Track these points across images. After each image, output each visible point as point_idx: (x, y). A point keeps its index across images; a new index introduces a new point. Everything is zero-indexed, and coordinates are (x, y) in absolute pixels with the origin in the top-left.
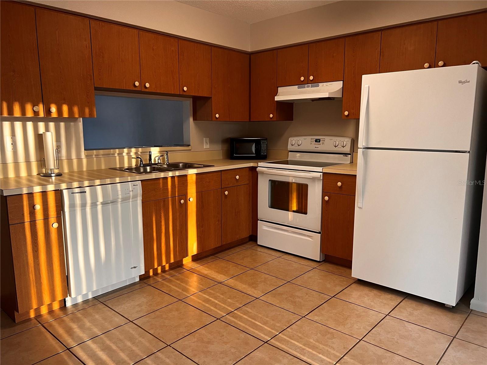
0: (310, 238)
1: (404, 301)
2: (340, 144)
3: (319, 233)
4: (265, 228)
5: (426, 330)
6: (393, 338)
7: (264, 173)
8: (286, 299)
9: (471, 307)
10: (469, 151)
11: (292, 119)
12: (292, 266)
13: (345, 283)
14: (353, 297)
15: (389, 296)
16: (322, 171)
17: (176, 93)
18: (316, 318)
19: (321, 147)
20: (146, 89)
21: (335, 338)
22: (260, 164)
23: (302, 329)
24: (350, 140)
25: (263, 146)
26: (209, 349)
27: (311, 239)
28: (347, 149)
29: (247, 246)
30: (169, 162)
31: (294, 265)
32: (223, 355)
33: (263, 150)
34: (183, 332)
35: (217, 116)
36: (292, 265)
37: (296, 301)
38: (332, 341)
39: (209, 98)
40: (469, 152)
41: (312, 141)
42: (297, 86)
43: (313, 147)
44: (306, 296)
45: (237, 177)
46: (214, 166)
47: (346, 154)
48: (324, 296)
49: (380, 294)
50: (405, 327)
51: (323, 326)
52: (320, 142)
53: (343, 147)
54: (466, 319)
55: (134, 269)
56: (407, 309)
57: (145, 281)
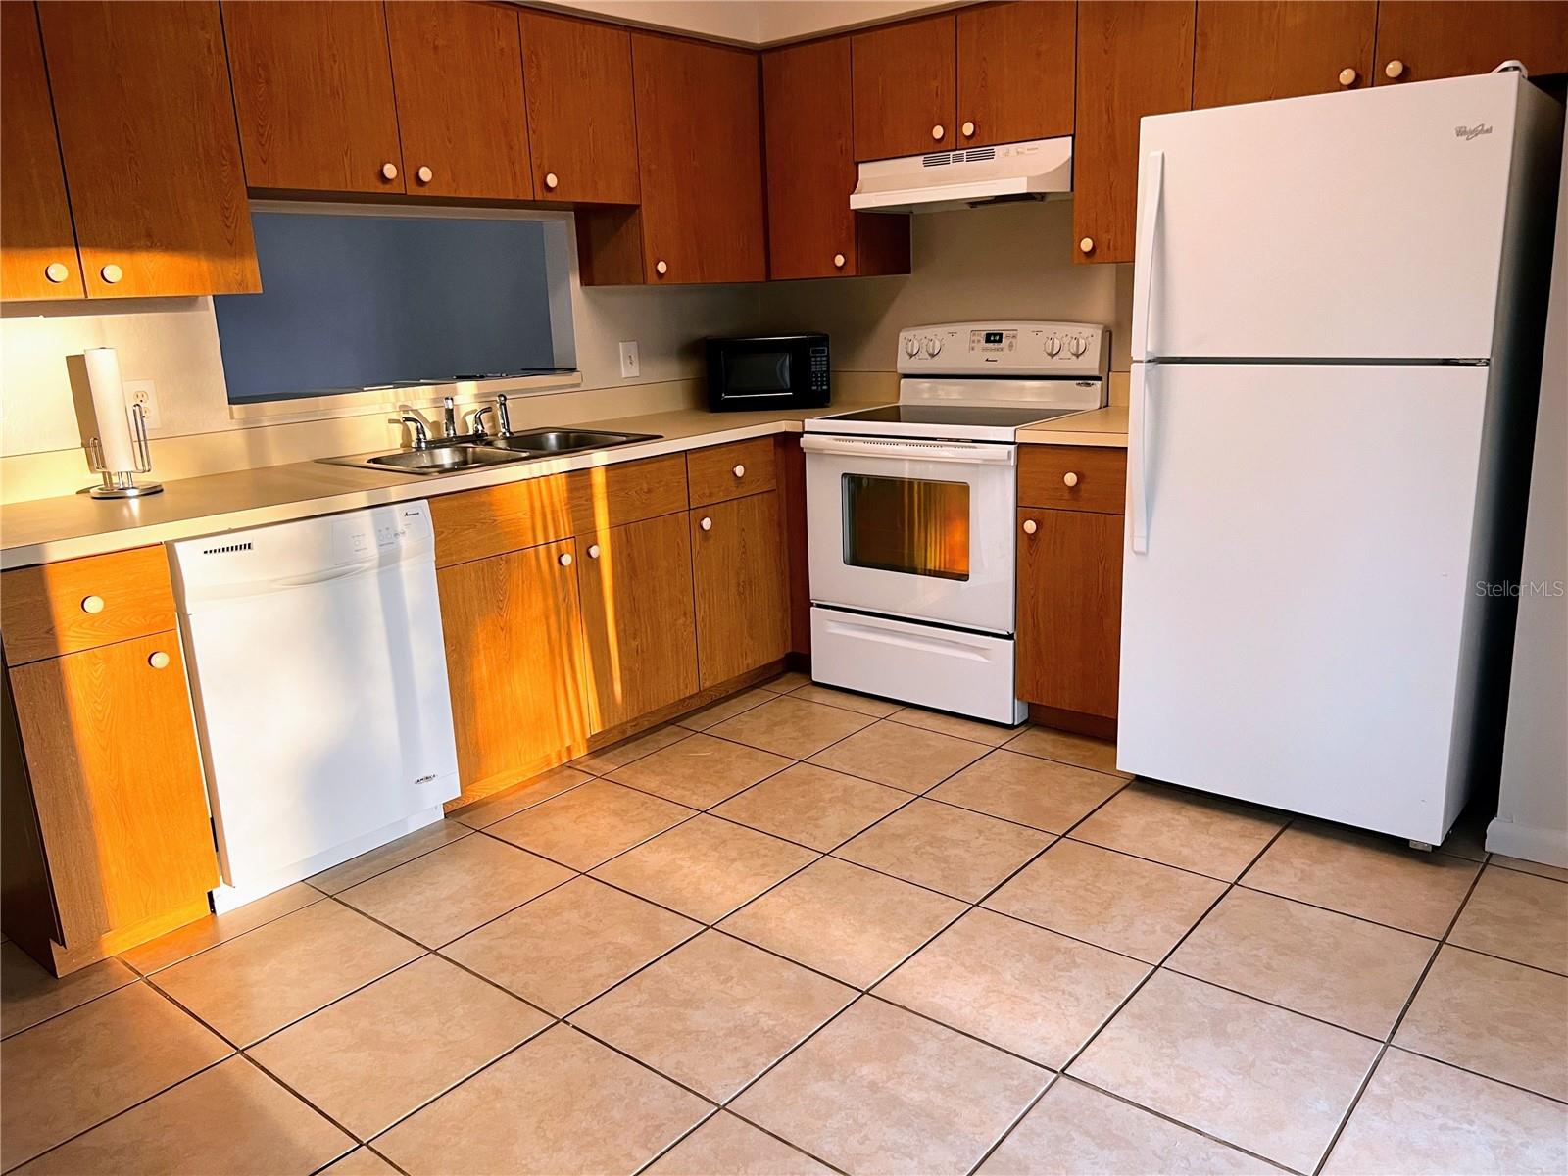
0: (980, 654)
1: (1282, 836)
2: (1066, 347)
3: (1009, 637)
4: (836, 630)
5: (1354, 923)
6: (1256, 956)
7: (826, 452)
8: (916, 852)
9: (1490, 845)
10: (1488, 359)
11: (905, 269)
12: (928, 745)
13: (1097, 790)
14: (1125, 835)
15: (1235, 825)
16: (1013, 440)
17: (521, 198)
18: (1014, 908)
19: (1004, 359)
20: (422, 189)
21: (1079, 966)
22: (811, 424)
23: (975, 944)
24: (1100, 332)
25: (817, 364)
26: (688, 1023)
27: (983, 660)
28: (1090, 363)
29: (780, 687)
30: (511, 431)
31: (933, 743)
32: (734, 1039)
33: (817, 377)
34: (600, 976)
35: (662, 267)
36: (929, 742)
37: (948, 856)
38: (1071, 976)
39: (632, 209)
40: (1487, 362)
41: (976, 338)
42: (922, 158)
43: (979, 358)
44: (977, 838)
45: (739, 471)
46: (662, 437)
47: (1085, 379)
48: (1033, 835)
49: (1209, 821)
50: (1291, 917)
51: (1039, 930)
52: (1000, 341)
53: (1078, 356)
54: (1475, 883)
55: (424, 784)
56: (1291, 860)
57: (464, 818)
